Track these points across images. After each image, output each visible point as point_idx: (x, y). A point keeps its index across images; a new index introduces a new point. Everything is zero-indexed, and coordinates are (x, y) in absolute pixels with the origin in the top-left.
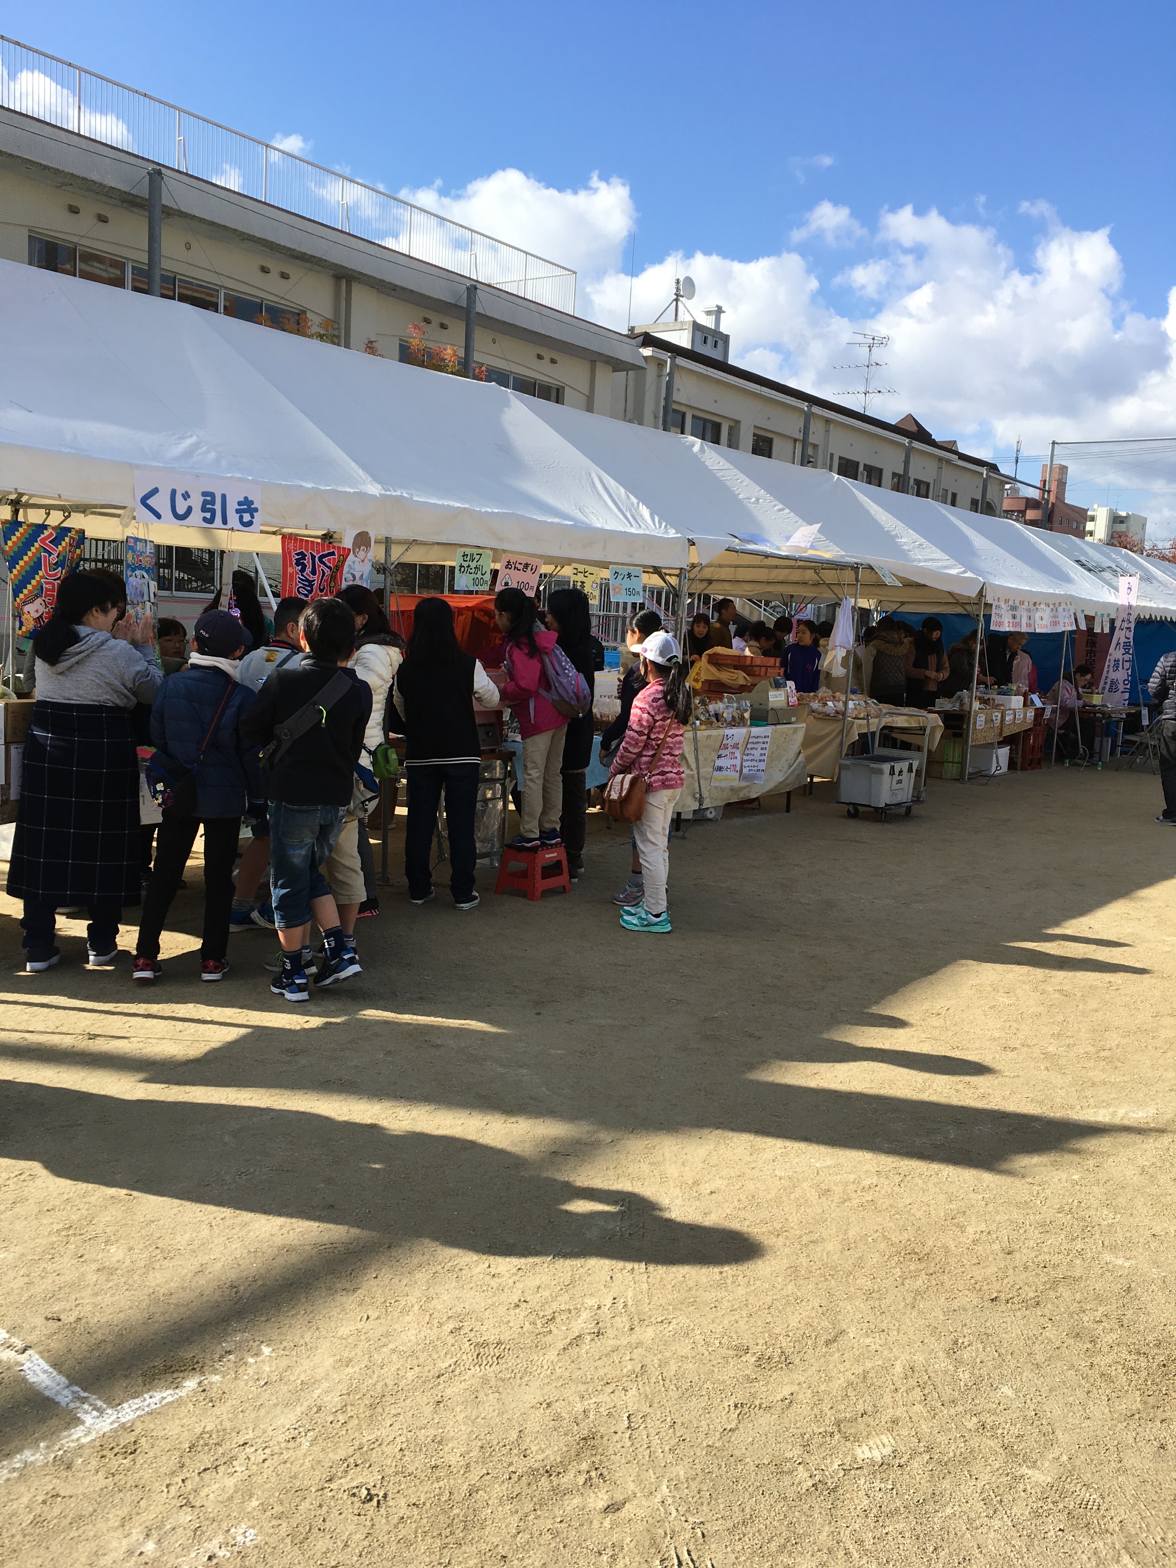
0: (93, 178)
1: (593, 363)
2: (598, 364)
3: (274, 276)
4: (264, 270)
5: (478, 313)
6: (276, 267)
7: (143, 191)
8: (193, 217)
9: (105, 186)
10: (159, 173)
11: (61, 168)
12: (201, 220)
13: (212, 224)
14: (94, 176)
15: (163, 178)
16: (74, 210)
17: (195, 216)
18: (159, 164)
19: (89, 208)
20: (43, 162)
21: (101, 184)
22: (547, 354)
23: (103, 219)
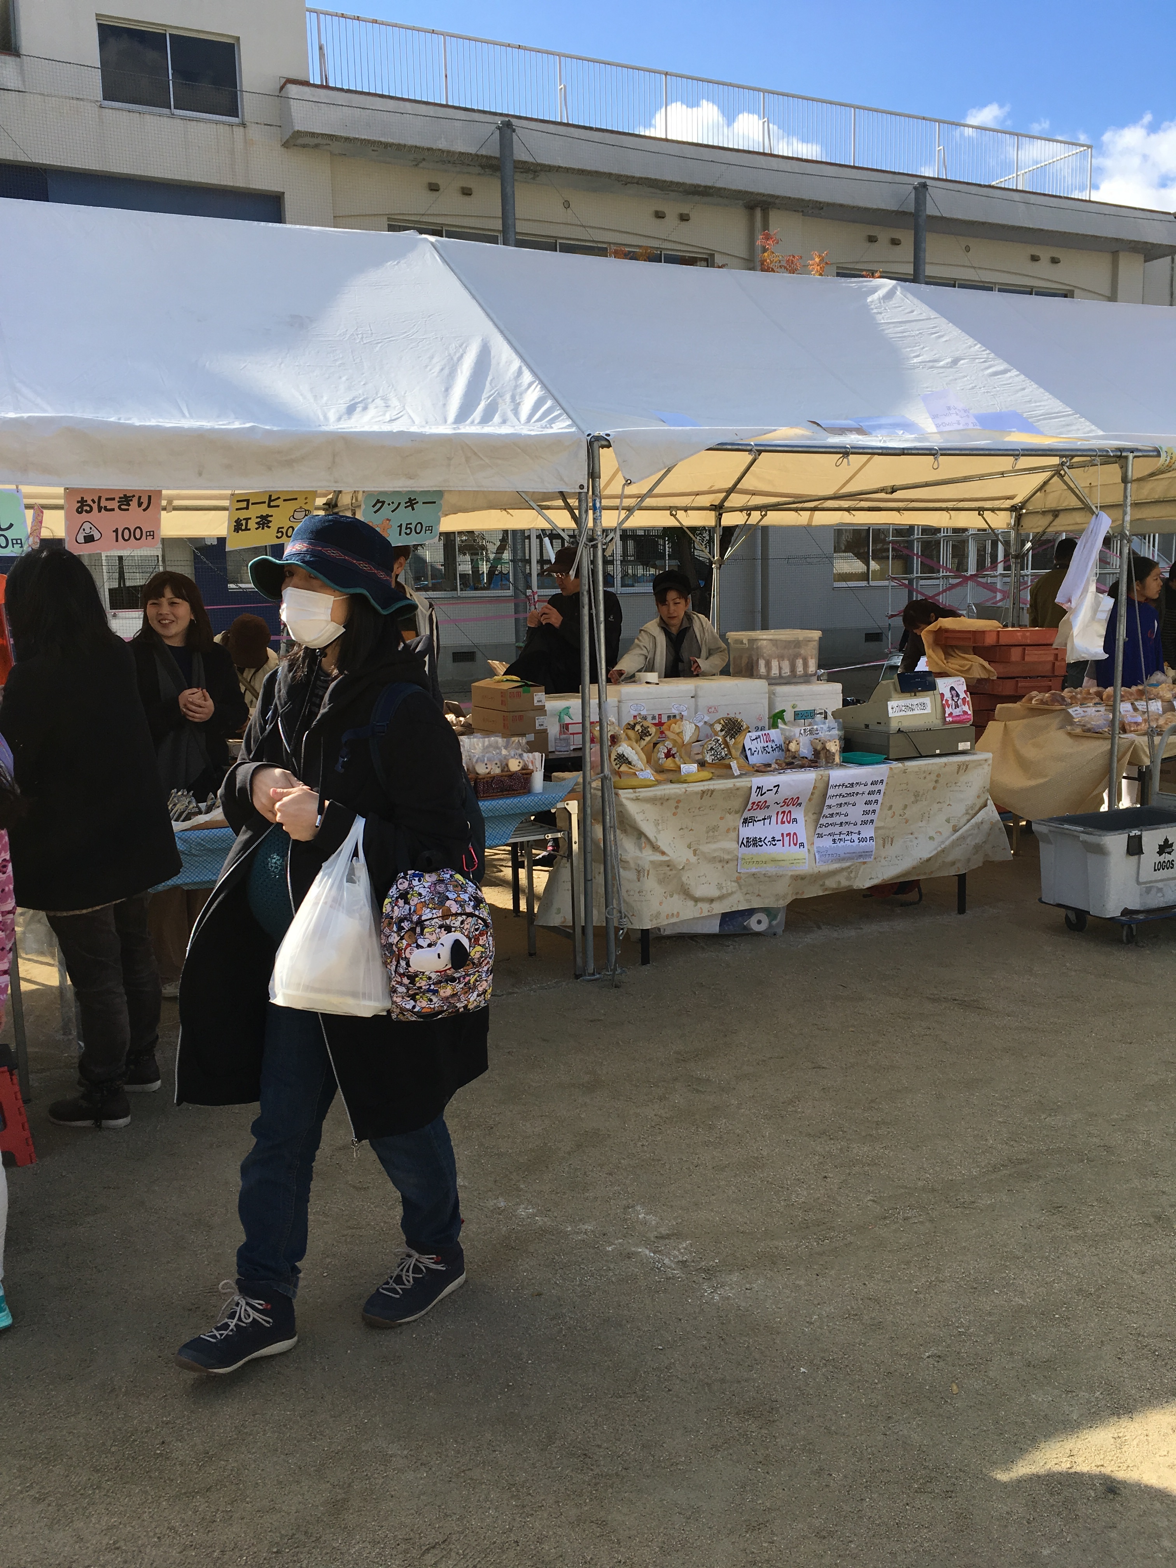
0: (440, 146)
1: (1115, 254)
2: (1121, 255)
3: (672, 219)
4: (659, 215)
5: (929, 216)
6: (672, 209)
7: (492, 150)
8: (559, 168)
9: (454, 153)
10: (508, 125)
11: (402, 142)
12: (568, 170)
13: (581, 172)
14: (442, 144)
15: (514, 131)
16: (434, 188)
17: (559, 167)
18: (507, 115)
19: (451, 183)
20: (383, 139)
21: (448, 152)
22: (1045, 254)
23: (467, 192)
